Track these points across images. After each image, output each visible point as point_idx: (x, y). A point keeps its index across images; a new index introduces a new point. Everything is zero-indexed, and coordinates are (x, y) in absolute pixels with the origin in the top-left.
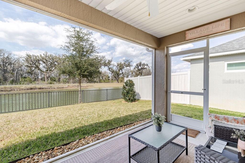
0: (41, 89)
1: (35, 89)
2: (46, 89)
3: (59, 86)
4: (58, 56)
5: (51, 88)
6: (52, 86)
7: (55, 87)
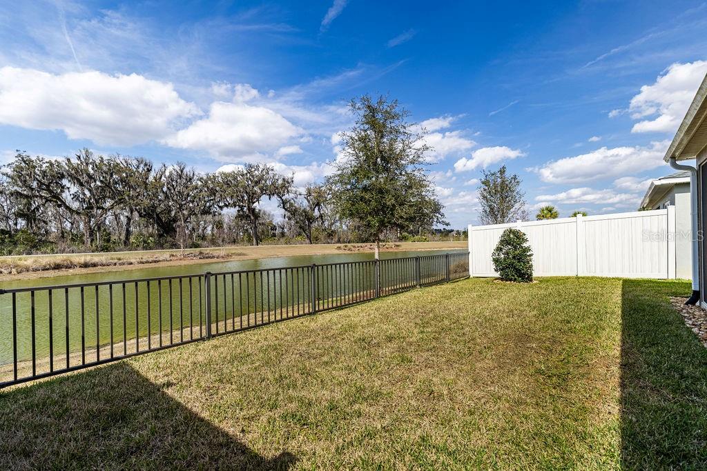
0: (89, 266)
1: (68, 267)
2: (104, 265)
3: (144, 257)
4: (125, 164)
5: (120, 264)
6: (122, 257)
7: (132, 261)
